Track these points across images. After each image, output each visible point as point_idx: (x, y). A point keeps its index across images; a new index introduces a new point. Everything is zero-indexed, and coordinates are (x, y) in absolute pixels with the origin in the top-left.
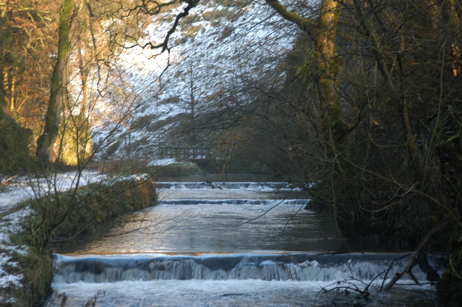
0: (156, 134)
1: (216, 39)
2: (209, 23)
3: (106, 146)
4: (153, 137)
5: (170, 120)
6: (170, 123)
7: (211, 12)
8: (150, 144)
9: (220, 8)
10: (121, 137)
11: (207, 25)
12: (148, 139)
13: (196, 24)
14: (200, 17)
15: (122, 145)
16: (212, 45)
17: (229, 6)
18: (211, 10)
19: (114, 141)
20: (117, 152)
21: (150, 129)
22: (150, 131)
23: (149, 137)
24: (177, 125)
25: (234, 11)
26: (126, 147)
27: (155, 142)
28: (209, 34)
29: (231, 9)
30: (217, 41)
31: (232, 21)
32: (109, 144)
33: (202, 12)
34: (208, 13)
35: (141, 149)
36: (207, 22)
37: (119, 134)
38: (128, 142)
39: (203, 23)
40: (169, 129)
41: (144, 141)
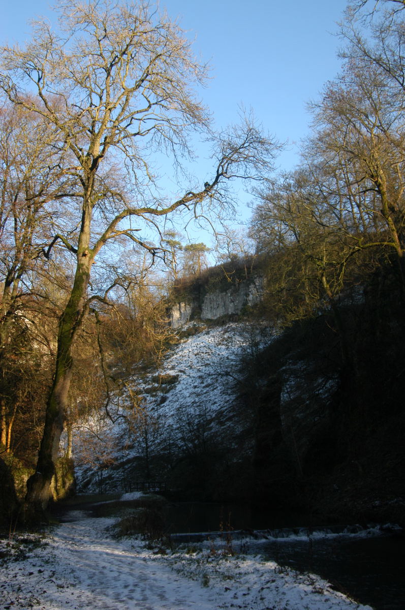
0: (119, 472)
1: (156, 405)
2: (149, 395)
3: (81, 482)
4: (117, 475)
5: (129, 461)
6: (129, 464)
7: (150, 388)
8: (115, 479)
9: (156, 385)
10: (93, 474)
11: (148, 396)
12: (113, 476)
13: (140, 396)
14: (143, 391)
15: (93, 481)
16: (153, 409)
17: (162, 383)
18: (150, 386)
19: (87, 478)
20: (90, 486)
21: (113, 469)
22: (114, 470)
23: (113, 474)
24: (134, 465)
25: (166, 387)
26: (97, 482)
27: (118, 478)
28: (150, 401)
29: (163, 386)
30: (157, 406)
31: (165, 393)
32: (84, 480)
33: (144, 388)
34: (147, 389)
35: (108, 483)
36: (147, 395)
37: (91, 473)
38: (97, 479)
39: (145, 395)
40: (129, 468)
41: (110, 477)
